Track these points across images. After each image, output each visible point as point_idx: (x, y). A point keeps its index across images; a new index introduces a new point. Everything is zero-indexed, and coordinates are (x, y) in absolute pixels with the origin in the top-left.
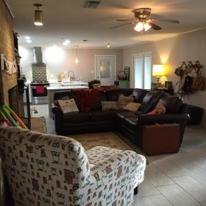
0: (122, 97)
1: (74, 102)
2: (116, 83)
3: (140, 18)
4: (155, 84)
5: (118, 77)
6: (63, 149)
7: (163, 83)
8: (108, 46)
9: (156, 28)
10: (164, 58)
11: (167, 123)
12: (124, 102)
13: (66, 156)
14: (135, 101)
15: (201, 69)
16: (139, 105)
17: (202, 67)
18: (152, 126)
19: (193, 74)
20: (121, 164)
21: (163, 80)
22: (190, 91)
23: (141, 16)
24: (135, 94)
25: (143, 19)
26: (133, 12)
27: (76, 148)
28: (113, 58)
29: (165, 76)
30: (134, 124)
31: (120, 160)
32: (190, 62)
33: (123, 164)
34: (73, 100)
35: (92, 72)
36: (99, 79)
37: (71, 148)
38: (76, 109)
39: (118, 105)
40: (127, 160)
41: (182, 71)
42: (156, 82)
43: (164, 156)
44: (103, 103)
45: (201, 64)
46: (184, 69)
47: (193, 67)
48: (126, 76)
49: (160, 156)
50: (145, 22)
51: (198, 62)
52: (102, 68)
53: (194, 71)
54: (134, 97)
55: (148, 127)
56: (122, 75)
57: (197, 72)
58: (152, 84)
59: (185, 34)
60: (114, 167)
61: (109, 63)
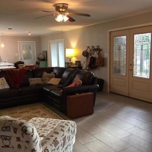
0: (45, 74)
1: (5, 80)
2: (38, 63)
3: (60, 11)
4: (68, 63)
5: (38, 58)
6: (15, 132)
7: (74, 62)
8: (30, 34)
9: (71, 20)
10: (74, 44)
11: (84, 92)
12: (47, 78)
13: (18, 139)
14: (56, 77)
15: (101, 52)
16: (60, 79)
17: (101, 50)
18: (74, 96)
19: (96, 55)
20: (65, 135)
21: (74, 60)
22: (94, 68)
23: (61, 10)
24: (55, 71)
25: (62, 11)
26: (54, 6)
27: (30, 130)
28: (33, 44)
29: (75, 57)
30: (59, 95)
31: (63, 131)
32: (93, 47)
33: (66, 134)
34: (3, 78)
35: (17, 55)
36: (23, 61)
37: (25, 130)
38: (7, 87)
39: (43, 80)
40: (69, 130)
41: (87, 53)
42: (69, 62)
43: (84, 118)
44: (30, 79)
45: (101, 48)
46: (89, 51)
47: (95, 50)
48: (45, 58)
49: (81, 118)
50: (64, 15)
51: (98, 46)
52: (24, 52)
53: (96, 53)
54: (55, 74)
55: (70, 97)
56: (41, 56)
57: (98, 54)
58: (66, 63)
59: (91, 26)
60: (60, 139)
61: (30, 47)
